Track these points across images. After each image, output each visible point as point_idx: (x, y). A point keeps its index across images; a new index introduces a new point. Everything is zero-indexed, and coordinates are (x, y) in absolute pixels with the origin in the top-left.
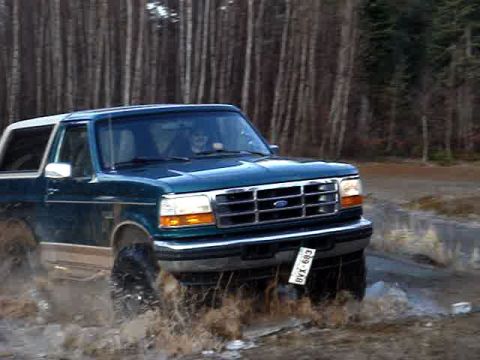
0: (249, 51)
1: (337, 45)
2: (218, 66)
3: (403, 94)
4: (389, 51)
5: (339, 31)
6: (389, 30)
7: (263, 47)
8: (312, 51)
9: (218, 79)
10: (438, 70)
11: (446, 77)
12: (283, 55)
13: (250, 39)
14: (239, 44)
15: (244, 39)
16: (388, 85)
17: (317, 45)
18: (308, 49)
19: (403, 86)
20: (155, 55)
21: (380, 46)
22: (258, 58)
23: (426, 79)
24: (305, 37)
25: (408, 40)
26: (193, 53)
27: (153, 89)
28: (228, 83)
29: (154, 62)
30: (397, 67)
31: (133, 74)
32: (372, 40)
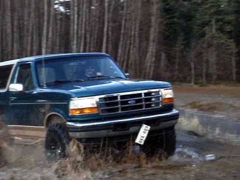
0: (105, 29)
1: (150, 27)
2: (90, 37)
3: (182, 51)
4: (175, 30)
5: (151, 19)
6: (175, 20)
7: (113, 28)
8: (137, 29)
9: (90, 43)
10: (199, 39)
11: (204, 43)
12: (122, 31)
13: (106, 23)
14: (101, 25)
15: (104, 23)
16: (175, 46)
17: (140, 26)
18: (135, 28)
19: (182, 47)
20: (59, 30)
21: (171, 27)
22: (110, 33)
23: (193, 44)
24: (134, 22)
25: (185, 24)
26: (77, 30)
27: (58, 47)
28: (95, 45)
29: (58, 34)
30: (179, 38)
31: (47, 40)
32: (167, 24)
